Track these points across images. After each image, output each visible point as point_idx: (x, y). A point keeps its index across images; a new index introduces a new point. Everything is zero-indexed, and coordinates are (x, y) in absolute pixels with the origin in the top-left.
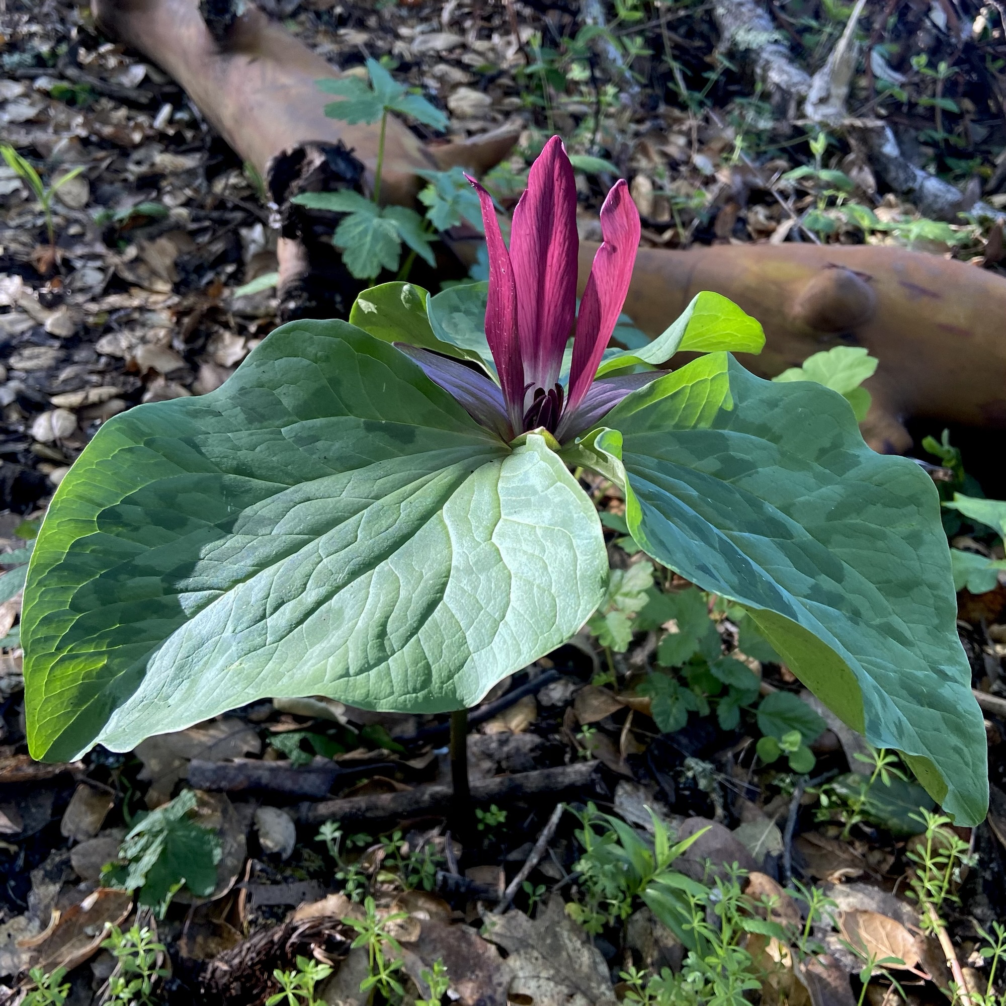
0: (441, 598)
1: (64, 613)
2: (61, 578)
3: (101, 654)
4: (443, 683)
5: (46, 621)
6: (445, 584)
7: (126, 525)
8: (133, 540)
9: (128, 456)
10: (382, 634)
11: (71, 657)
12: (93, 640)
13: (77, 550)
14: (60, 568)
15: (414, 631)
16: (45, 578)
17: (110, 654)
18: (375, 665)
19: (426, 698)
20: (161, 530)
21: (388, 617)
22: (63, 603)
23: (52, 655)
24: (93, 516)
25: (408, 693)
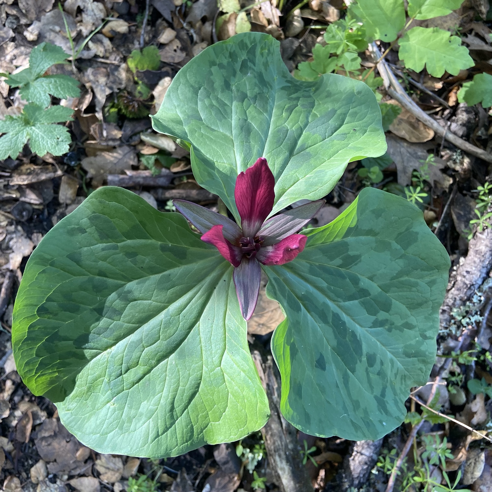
0: (198, 391)
1: (34, 358)
2: (28, 344)
3: (55, 372)
4: (198, 435)
5: (27, 364)
6: (199, 384)
7: (51, 313)
8: (56, 320)
9: (43, 275)
10: (172, 409)
11: (43, 375)
12: (50, 368)
13: (32, 329)
14: (26, 340)
15: (186, 407)
16: (21, 346)
17: (58, 372)
18: (170, 427)
19: (191, 444)
20: (68, 313)
21: (174, 398)
22: (32, 355)
23: (34, 375)
24: (34, 312)
25: (184, 443)
